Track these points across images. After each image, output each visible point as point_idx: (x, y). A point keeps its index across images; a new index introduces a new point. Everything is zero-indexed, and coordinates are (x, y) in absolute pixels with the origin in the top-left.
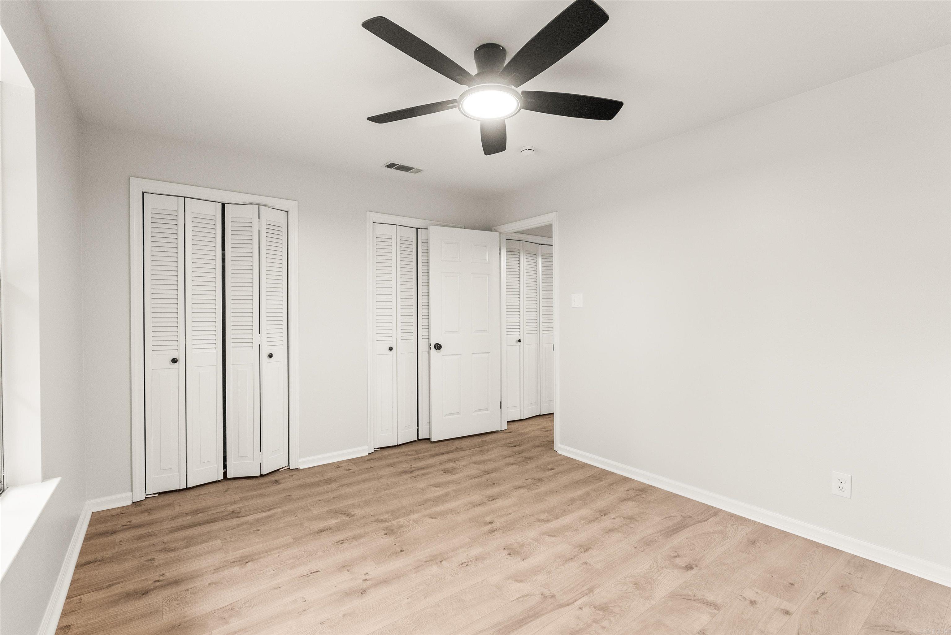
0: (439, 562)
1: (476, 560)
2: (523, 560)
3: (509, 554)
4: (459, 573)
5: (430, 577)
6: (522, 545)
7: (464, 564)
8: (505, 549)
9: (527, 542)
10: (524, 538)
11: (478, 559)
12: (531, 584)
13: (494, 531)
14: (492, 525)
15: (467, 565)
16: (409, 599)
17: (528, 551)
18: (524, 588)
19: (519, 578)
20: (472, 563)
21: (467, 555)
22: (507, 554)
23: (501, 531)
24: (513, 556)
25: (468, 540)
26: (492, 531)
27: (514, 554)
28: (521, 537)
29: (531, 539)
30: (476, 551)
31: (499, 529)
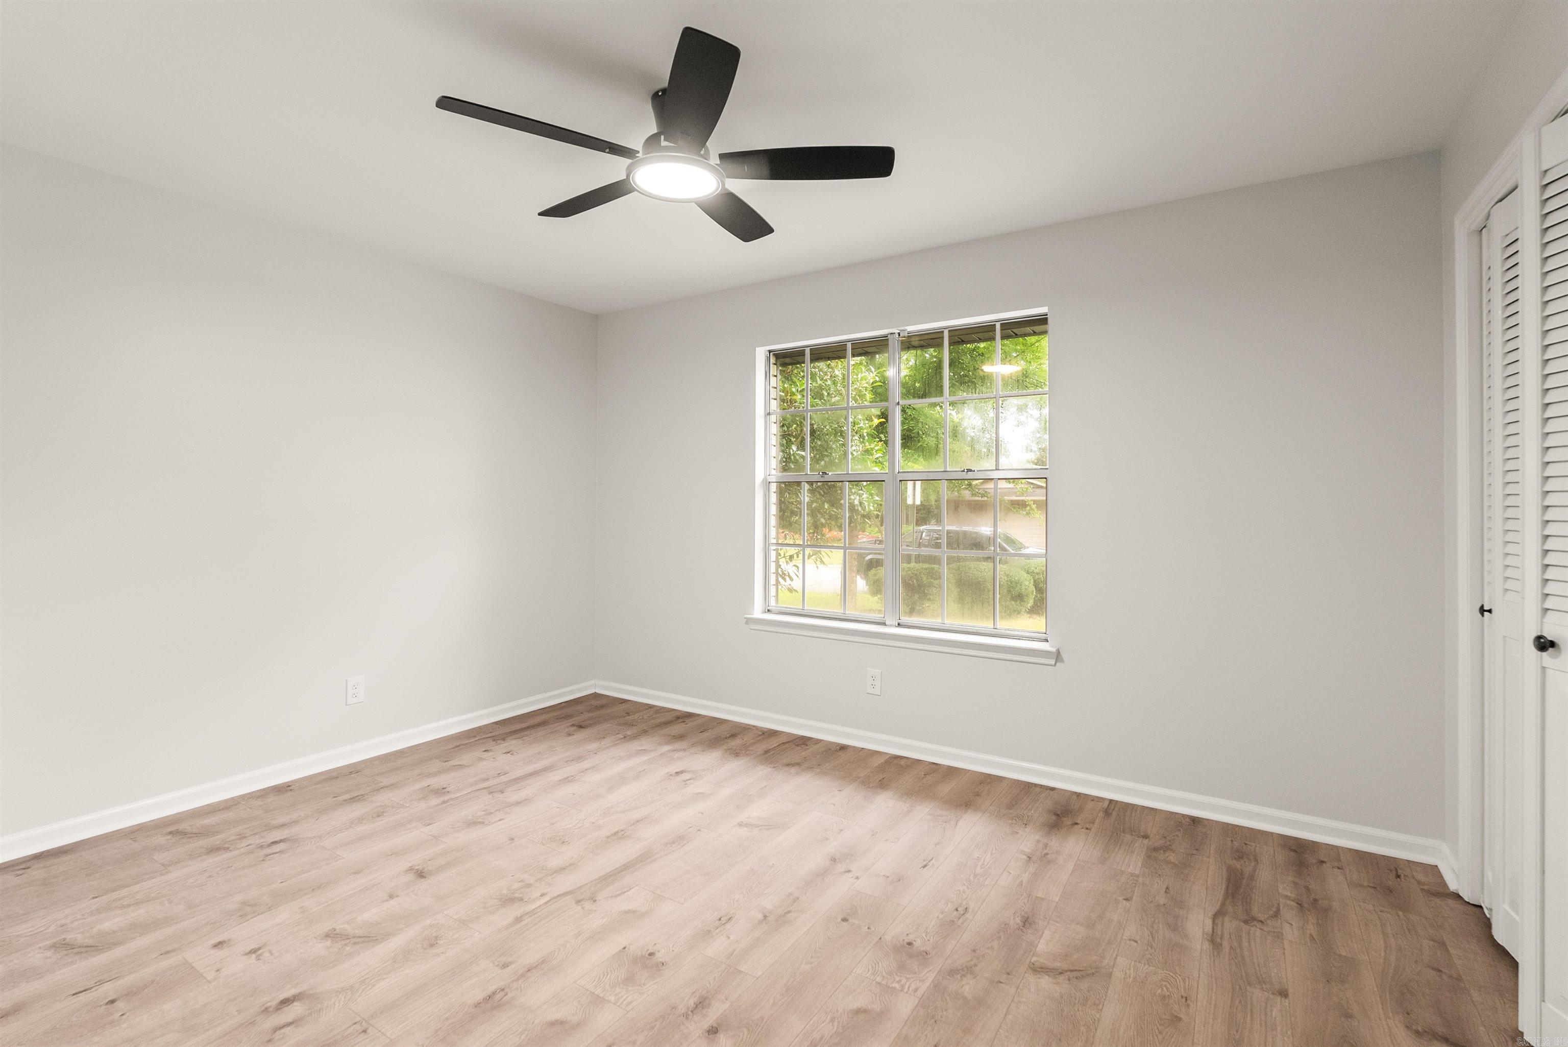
0: (767, 915)
1: (709, 931)
2: (625, 948)
3: (651, 954)
4: (726, 905)
5: (765, 892)
6: (629, 980)
7: (725, 920)
8: (663, 964)
9: (618, 990)
10: (624, 1000)
11: (707, 934)
12: (611, 911)
13: (697, 1006)
14: (707, 1024)
15: (720, 919)
16: (771, 864)
17: (616, 971)
18: (622, 904)
19: (633, 916)
20: (714, 924)
21: (729, 938)
22: (657, 953)
23: (681, 1009)
24: (644, 954)
25: (743, 968)
26: (701, 1004)
27: (643, 957)
28: (631, 1003)
29: (609, 1001)
30: (717, 947)
31: (686, 1016)
